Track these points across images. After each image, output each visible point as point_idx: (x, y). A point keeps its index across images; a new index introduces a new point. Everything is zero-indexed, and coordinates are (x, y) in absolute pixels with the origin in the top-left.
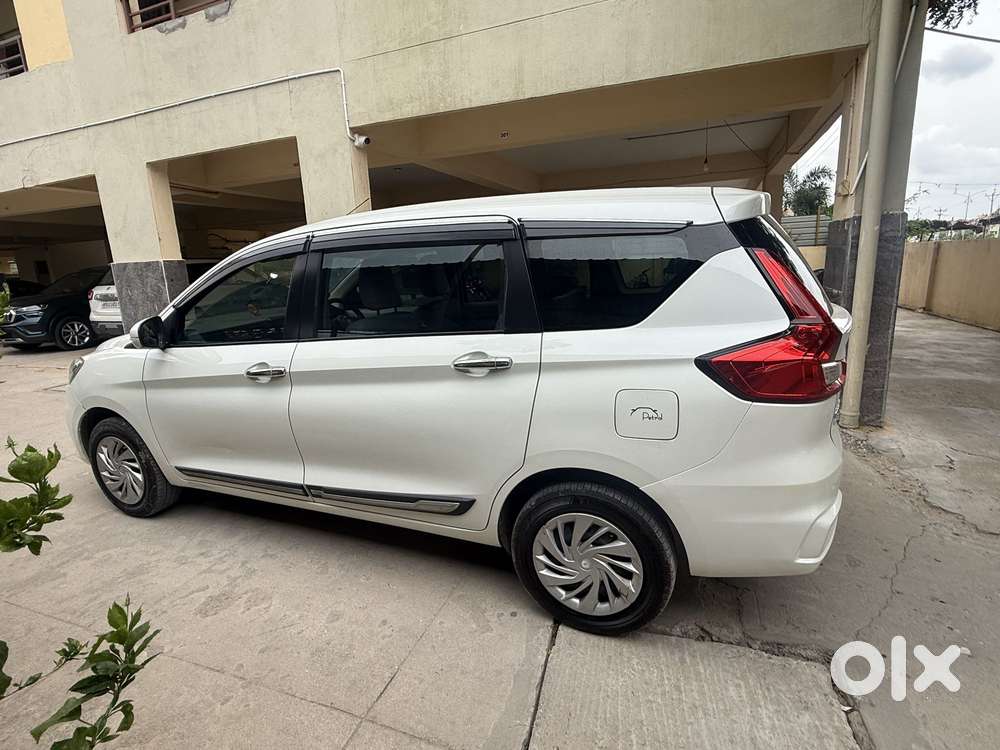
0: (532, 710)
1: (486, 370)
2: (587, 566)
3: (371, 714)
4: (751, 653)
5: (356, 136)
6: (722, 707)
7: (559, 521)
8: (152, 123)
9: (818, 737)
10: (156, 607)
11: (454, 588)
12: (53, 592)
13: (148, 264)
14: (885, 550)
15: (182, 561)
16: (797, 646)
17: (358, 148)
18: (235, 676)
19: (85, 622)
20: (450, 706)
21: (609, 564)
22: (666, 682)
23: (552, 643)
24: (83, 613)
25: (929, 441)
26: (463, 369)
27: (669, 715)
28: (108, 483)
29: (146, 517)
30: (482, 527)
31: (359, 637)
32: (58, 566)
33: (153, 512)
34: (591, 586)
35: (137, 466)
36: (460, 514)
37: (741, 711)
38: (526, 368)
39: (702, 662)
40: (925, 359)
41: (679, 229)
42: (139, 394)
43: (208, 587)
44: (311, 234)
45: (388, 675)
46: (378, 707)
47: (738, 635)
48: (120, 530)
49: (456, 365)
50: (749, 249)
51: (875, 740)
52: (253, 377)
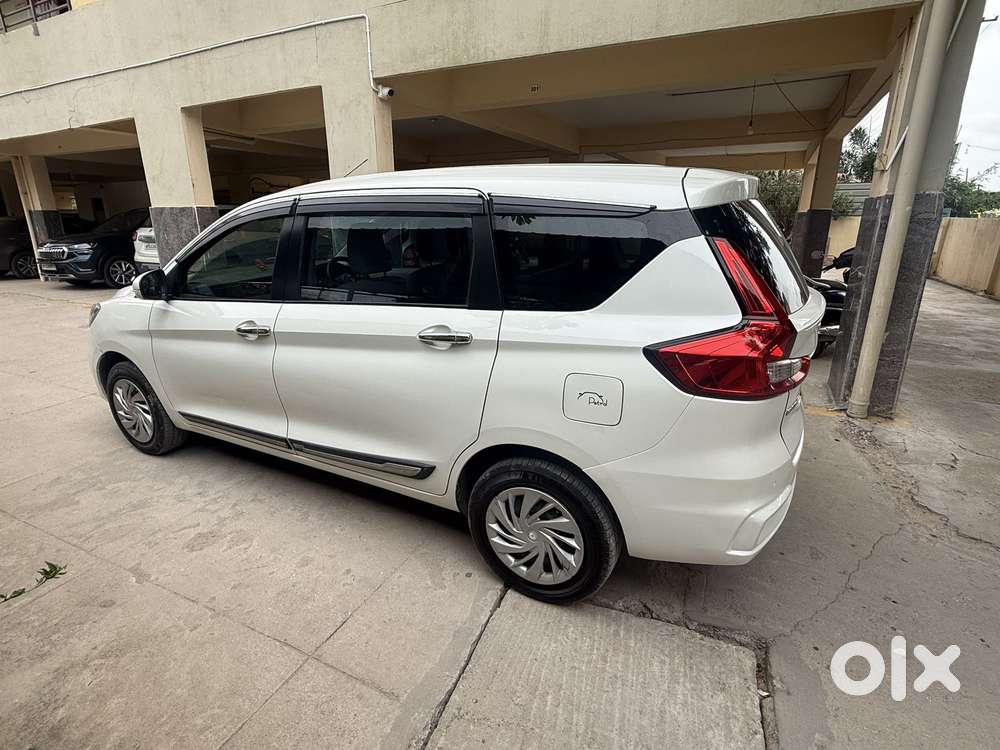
0: (463, 664)
1: (449, 344)
2: (534, 538)
3: (318, 652)
4: (685, 633)
5: (380, 87)
6: (641, 680)
7: (510, 493)
8: (186, 67)
9: (725, 717)
10: (150, 539)
11: (419, 546)
12: (67, 516)
13: (183, 210)
14: (853, 546)
15: (180, 499)
16: (732, 630)
17: (382, 100)
18: (207, 607)
19: (87, 546)
20: (389, 653)
21: (554, 538)
22: (595, 651)
23: (498, 605)
24: (88, 538)
25: (939, 437)
26: (427, 341)
27: (589, 682)
28: (124, 421)
29: (155, 455)
30: (442, 491)
31: (322, 583)
32: (74, 494)
33: (161, 452)
34: (537, 556)
35: (146, 408)
36: (422, 479)
37: (659, 685)
38: (484, 345)
39: (635, 636)
40: (967, 348)
41: (641, 214)
42: (146, 341)
43: (198, 525)
44: (297, 197)
45: (340, 619)
46: (325, 648)
47: (677, 615)
48: (132, 466)
49: (420, 337)
50: (709, 238)
51: (779, 726)
52: (243, 333)
